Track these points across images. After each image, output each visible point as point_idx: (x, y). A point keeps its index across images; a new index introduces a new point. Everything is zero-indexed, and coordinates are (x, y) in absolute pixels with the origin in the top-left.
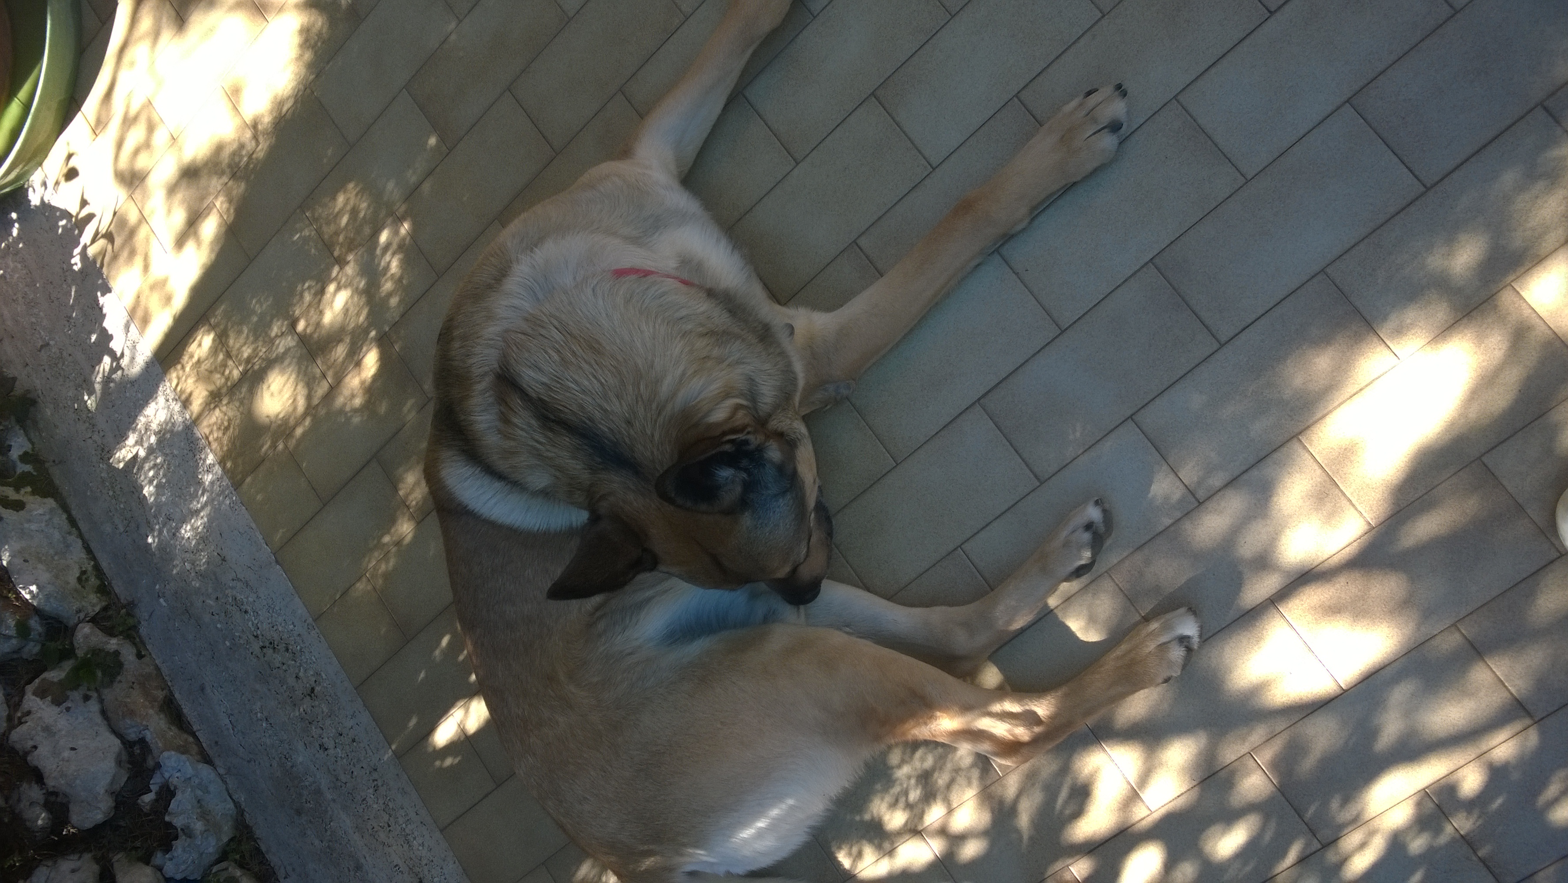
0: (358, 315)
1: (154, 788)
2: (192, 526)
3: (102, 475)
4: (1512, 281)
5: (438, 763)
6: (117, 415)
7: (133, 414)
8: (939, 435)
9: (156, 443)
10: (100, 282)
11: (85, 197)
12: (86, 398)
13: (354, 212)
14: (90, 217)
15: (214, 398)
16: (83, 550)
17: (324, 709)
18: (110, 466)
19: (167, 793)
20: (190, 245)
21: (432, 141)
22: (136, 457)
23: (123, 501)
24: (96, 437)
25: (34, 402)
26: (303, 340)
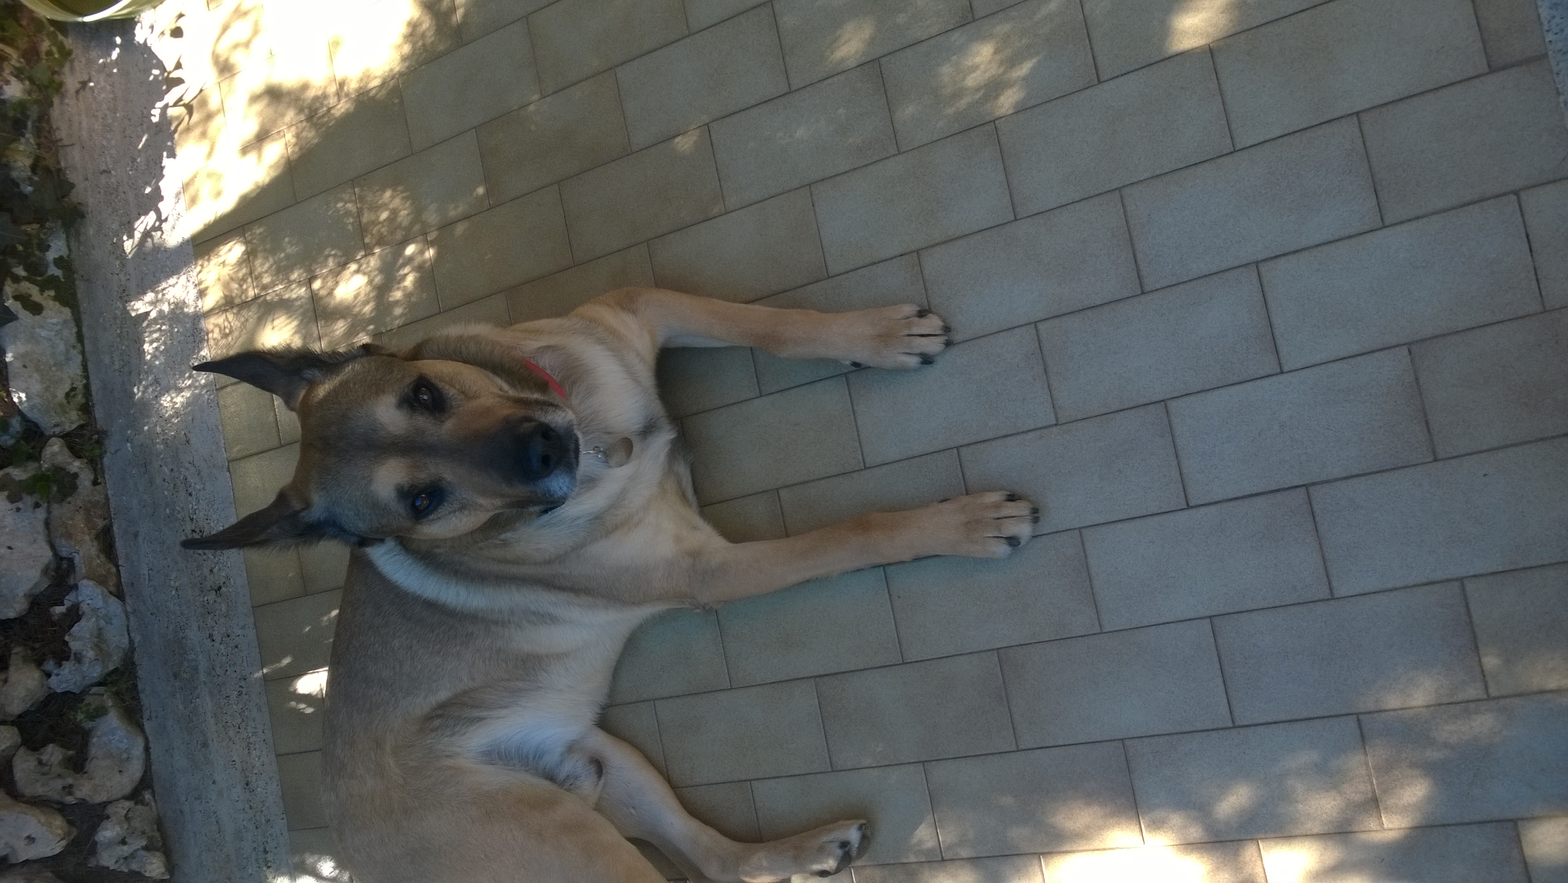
0: (366, 303)
1: (67, 604)
2: (172, 398)
3: (117, 312)
4: (1260, 839)
5: (293, 704)
6: (145, 269)
7: (158, 275)
8: (773, 685)
9: (168, 312)
10: (169, 144)
11: (181, 61)
12: (125, 238)
13: (394, 213)
14: (179, 81)
15: (228, 304)
16: (81, 367)
17: (223, 609)
18: (125, 308)
19: (74, 615)
20: (252, 156)
21: (481, 190)
22: (147, 314)
23: (126, 343)
24: (123, 278)
25: (82, 216)
26: (314, 297)
